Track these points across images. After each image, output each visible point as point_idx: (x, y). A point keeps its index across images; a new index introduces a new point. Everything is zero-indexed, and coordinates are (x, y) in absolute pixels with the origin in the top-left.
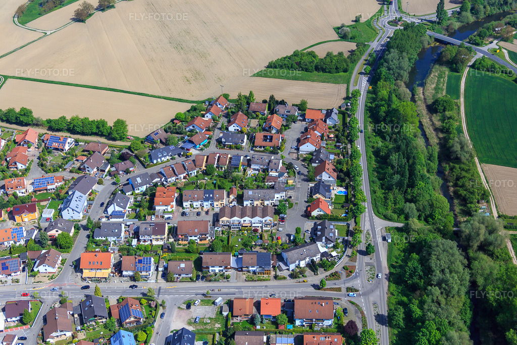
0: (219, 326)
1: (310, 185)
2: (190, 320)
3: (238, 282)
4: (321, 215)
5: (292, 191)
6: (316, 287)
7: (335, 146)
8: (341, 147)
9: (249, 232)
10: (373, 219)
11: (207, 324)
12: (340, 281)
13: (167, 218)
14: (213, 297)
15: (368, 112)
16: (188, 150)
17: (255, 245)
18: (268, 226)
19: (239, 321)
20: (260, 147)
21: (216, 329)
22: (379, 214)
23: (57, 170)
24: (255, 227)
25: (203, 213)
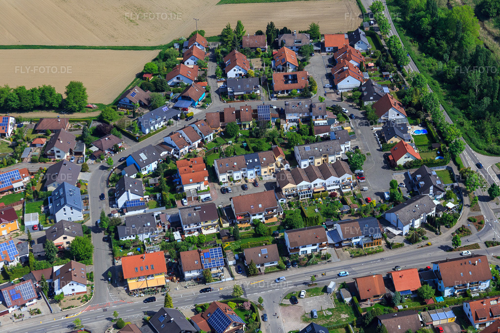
0: (346, 316)
1: (374, 129)
2: (303, 316)
3: (342, 260)
4: (411, 163)
5: (355, 140)
6: (446, 248)
7: (381, 76)
8: (390, 77)
9: (324, 198)
10: (476, 157)
11: (328, 317)
12: (471, 236)
13: (205, 199)
14: (319, 283)
15: (402, 29)
16: (185, 109)
17: (342, 212)
18: (347, 187)
19: (369, 306)
20: (283, 92)
21: (344, 320)
22: (480, 149)
23: (13, 163)
24: (330, 191)
25: (250, 186)
